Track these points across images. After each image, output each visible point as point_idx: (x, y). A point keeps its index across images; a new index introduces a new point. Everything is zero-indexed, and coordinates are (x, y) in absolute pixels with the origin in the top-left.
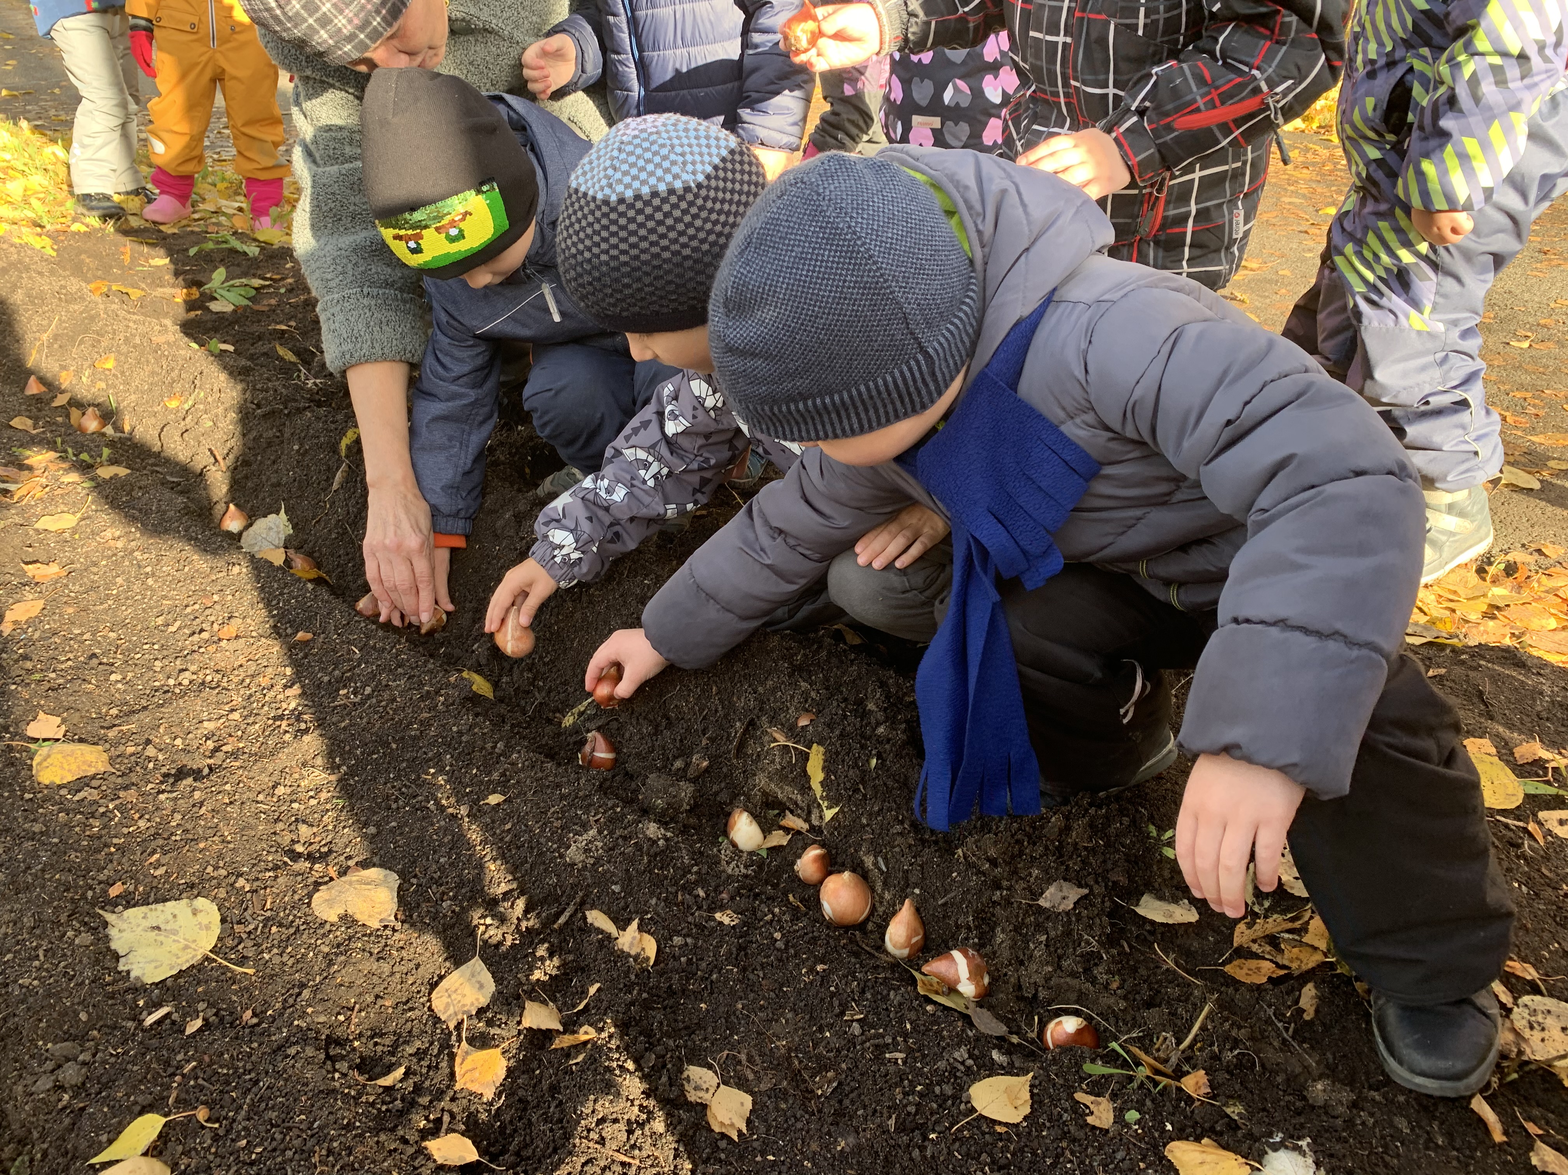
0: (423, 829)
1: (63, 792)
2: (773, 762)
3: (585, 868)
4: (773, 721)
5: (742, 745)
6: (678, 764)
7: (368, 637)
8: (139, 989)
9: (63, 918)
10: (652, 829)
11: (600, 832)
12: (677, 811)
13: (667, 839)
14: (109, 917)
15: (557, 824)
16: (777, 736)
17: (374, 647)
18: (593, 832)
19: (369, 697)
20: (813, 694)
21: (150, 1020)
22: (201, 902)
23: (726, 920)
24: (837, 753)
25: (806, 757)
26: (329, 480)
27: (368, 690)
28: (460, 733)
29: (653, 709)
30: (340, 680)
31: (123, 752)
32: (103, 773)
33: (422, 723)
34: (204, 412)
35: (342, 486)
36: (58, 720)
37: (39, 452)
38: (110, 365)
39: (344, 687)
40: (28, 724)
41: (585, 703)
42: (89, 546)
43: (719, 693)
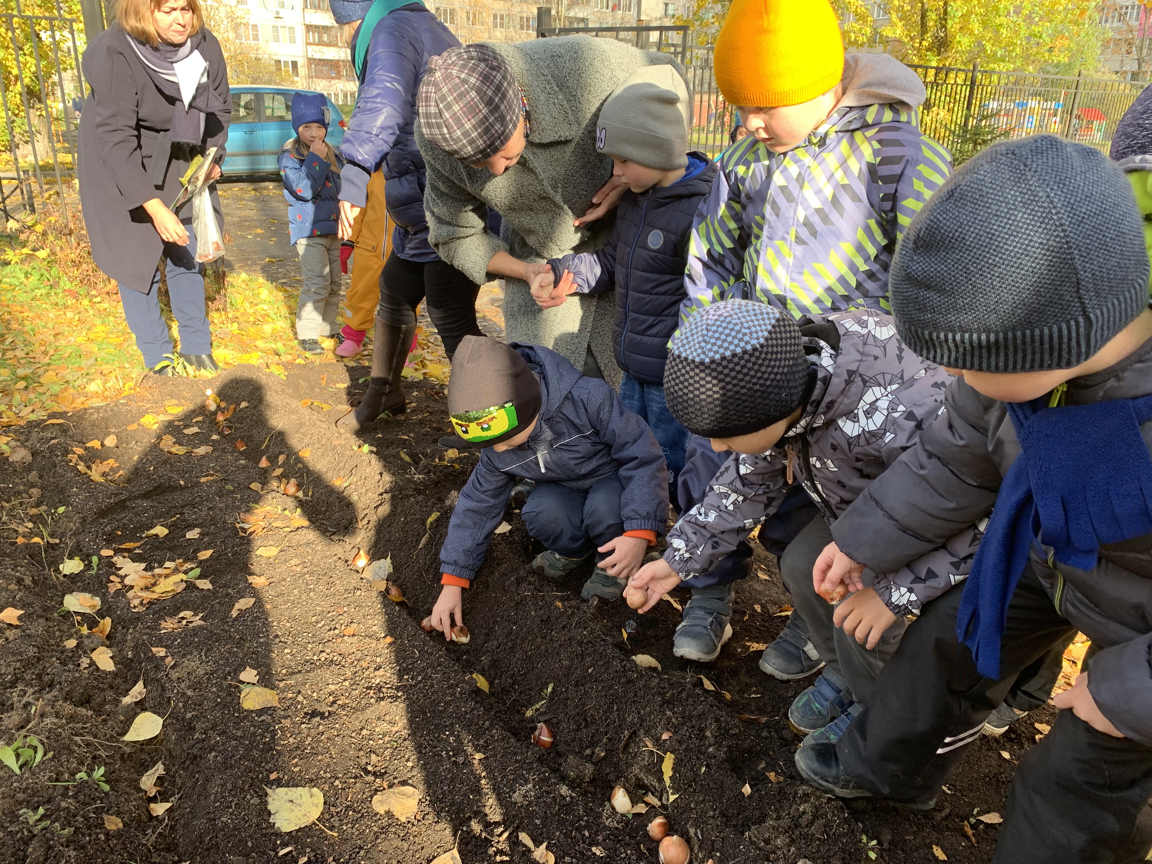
0: (437, 768)
1: (254, 715)
2: (643, 759)
3: (522, 806)
4: (647, 733)
5: (627, 746)
6: (588, 752)
7: (425, 645)
8: (279, 834)
9: (246, 787)
10: (564, 790)
11: (534, 786)
12: (582, 781)
13: (572, 798)
14: (269, 791)
15: (511, 777)
16: (648, 743)
17: (427, 652)
18: (530, 786)
19: (420, 682)
20: (674, 720)
21: (282, 853)
22: (315, 790)
23: (598, 853)
24: (682, 760)
25: (661, 759)
26: (418, 542)
27: (420, 678)
28: (466, 712)
29: (578, 714)
30: (405, 669)
31: (286, 696)
32: (275, 707)
33: (446, 702)
34: (355, 490)
35: (424, 546)
36: (256, 672)
37: (262, 507)
38: (307, 454)
39: (407, 674)
40: (241, 672)
41: (540, 704)
42: (282, 568)
43: (618, 710)
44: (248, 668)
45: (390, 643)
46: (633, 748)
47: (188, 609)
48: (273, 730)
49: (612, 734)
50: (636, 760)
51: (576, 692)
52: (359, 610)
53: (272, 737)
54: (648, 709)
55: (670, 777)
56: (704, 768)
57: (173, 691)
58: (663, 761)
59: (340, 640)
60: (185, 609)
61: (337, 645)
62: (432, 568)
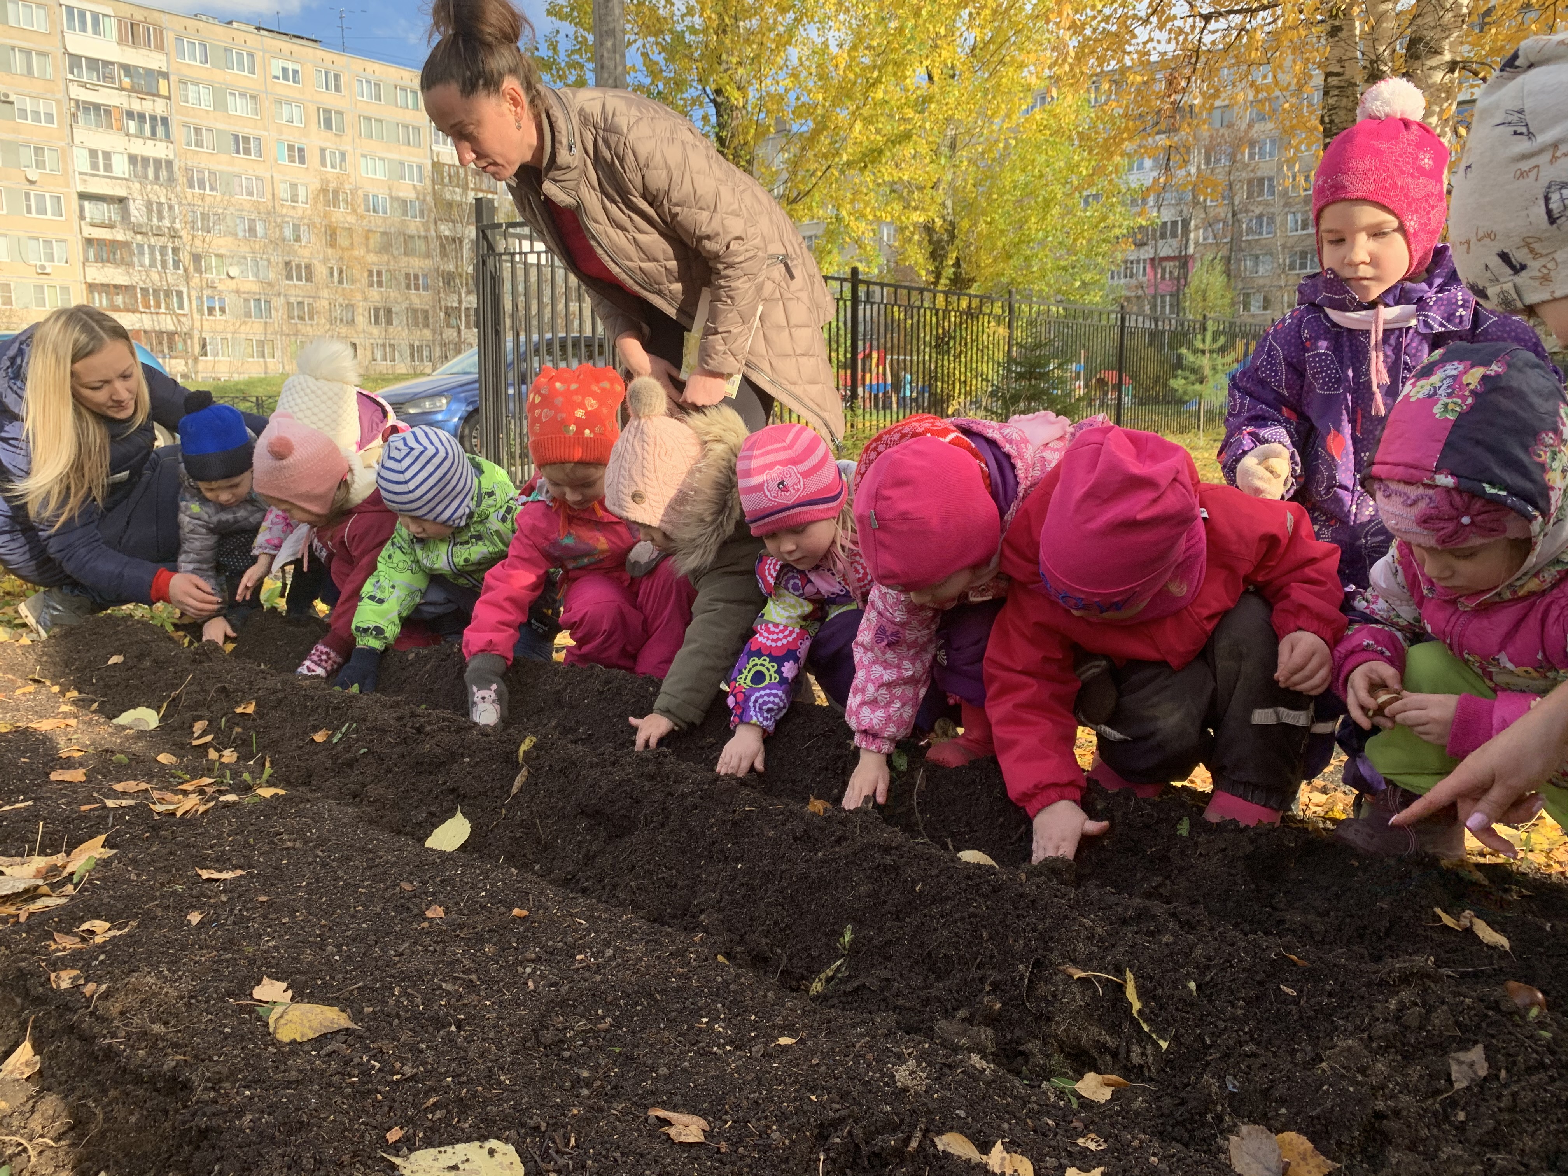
1: (308, 1048)
5: (1031, 988)
6: (961, 1015)
10: (975, 1060)
13: (993, 1070)
14: (396, 1160)
15: (870, 1056)
18: (912, 1063)
20: (1098, 930)
23: (1093, 1146)
24: (1147, 976)
25: (1112, 987)
27: (609, 954)
28: (726, 984)
29: (917, 962)
30: (573, 946)
31: (361, 1012)
32: (347, 1029)
33: (680, 976)
34: (358, 740)
35: (521, 790)
36: (284, 985)
37: (193, 778)
38: (250, 709)
39: (580, 953)
40: (253, 988)
41: (834, 967)
42: (266, 848)
43: (991, 938)
44: (266, 980)
45: (524, 919)
46: (1043, 989)
47: (99, 917)
48: (360, 1064)
49: (995, 976)
50: (1058, 1005)
51: (901, 928)
52: (442, 881)
53: (365, 1072)
54: (1048, 921)
55: (1140, 1012)
56: (1192, 985)
57: (114, 1036)
58: (1121, 988)
59: (425, 925)
60: (93, 918)
61: (424, 933)
62: (548, 817)
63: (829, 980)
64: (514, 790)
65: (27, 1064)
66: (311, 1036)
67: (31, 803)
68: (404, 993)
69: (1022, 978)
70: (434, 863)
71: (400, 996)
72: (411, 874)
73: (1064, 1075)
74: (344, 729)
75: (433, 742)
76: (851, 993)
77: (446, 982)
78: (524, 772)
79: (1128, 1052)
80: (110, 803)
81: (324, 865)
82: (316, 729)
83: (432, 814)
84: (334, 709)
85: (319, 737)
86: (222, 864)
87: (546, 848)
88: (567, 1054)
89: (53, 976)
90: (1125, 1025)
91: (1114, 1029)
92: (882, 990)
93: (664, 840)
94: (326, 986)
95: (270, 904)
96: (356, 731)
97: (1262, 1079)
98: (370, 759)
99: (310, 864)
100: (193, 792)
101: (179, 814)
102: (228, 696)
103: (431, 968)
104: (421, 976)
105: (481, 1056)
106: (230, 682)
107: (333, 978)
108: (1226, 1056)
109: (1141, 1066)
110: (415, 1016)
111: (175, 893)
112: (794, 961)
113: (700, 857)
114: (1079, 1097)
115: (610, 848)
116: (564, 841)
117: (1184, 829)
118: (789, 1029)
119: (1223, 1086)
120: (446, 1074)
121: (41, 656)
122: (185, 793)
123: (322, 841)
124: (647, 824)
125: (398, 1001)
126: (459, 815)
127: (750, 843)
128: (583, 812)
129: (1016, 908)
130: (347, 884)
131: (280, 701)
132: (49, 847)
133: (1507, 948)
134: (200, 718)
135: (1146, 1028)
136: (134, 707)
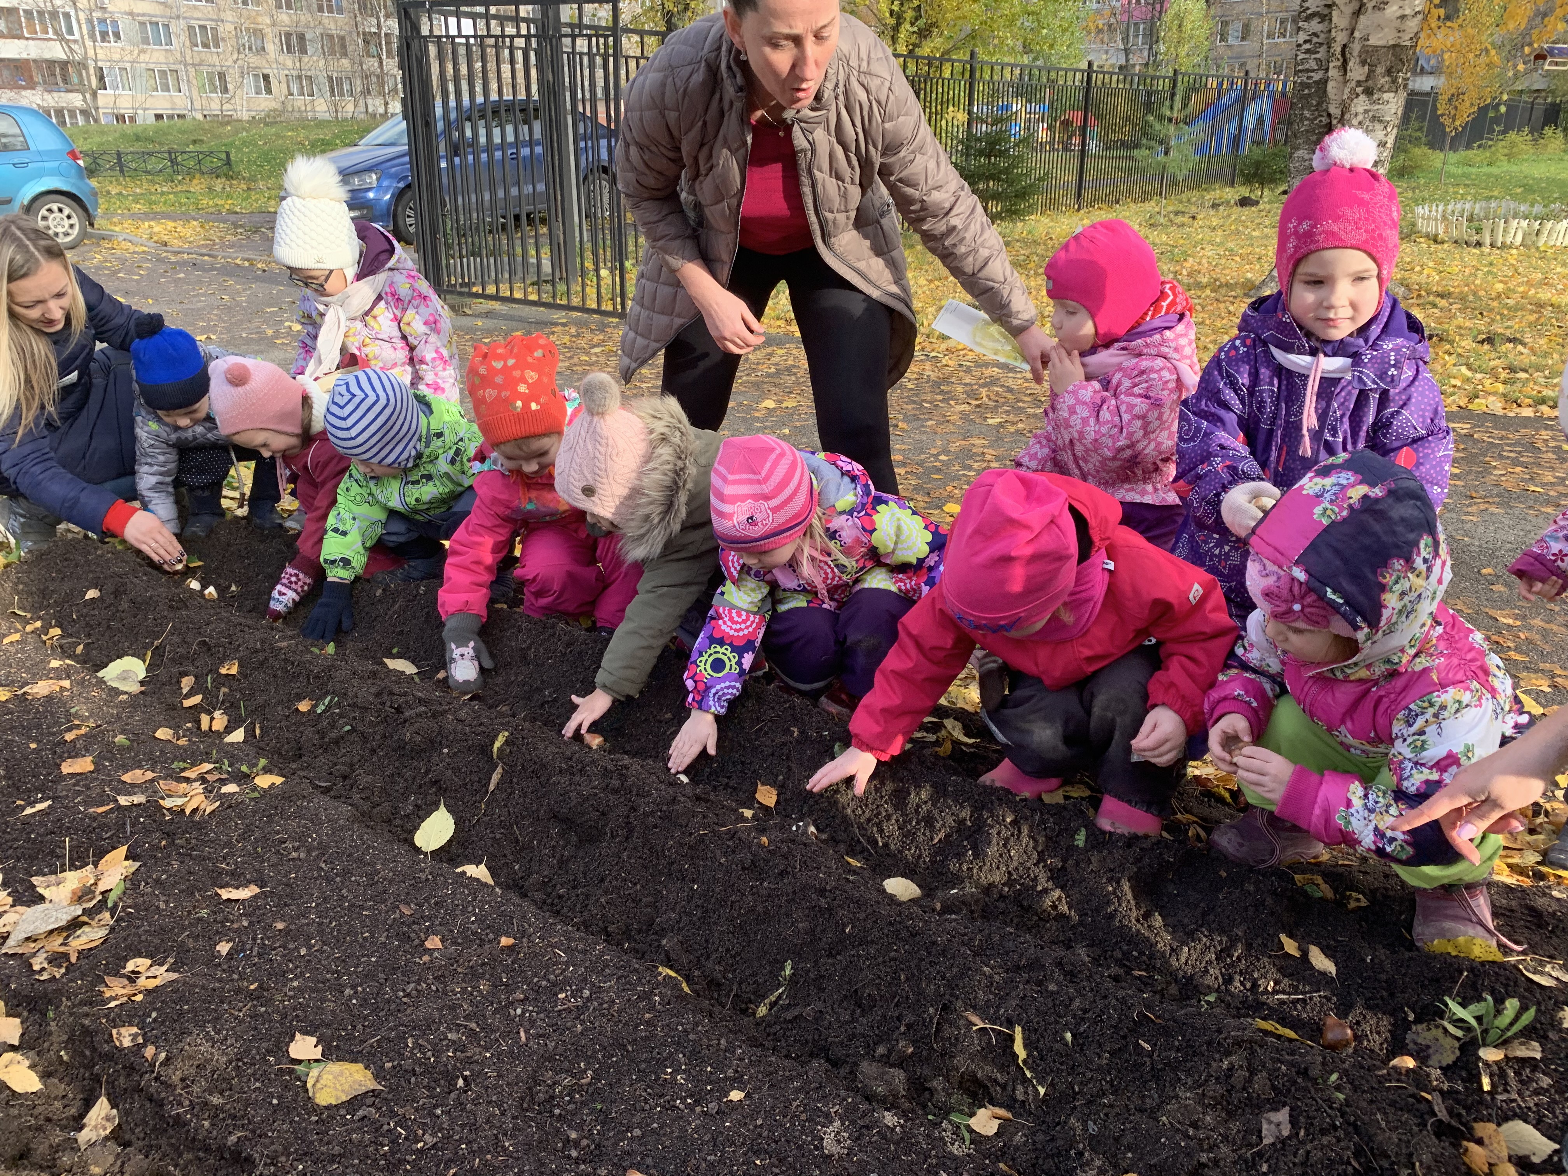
1: (343, 1112)
2: (972, 1044)
4: (965, 1005)
5: (938, 1030)
10: (890, 1119)
11: (843, 1124)
13: (902, 1126)
16: (973, 1019)
18: (837, 1123)
20: (996, 978)
24: (1034, 1031)
25: (1004, 1037)
26: (485, 781)
27: (586, 993)
28: (686, 1032)
29: (845, 997)
30: (554, 984)
31: (382, 1067)
32: (373, 1091)
33: (648, 1023)
34: (341, 716)
35: (497, 787)
36: (314, 1040)
37: (193, 765)
38: (234, 670)
39: (561, 991)
40: (288, 1046)
41: (776, 994)
42: (274, 859)
43: (907, 979)
44: (298, 1036)
45: (510, 948)
46: (948, 1031)
47: (140, 955)
48: (389, 1131)
49: (910, 1018)
50: (959, 1046)
51: (833, 965)
52: (436, 904)
53: (394, 1142)
54: (955, 970)
55: (1024, 1061)
56: (1069, 1036)
57: (180, 1104)
58: (1011, 1039)
59: (426, 958)
60: (135, 957)
61: (427, 967)
62: (523, 818)
63: (773, 1005)
64: (492, 787)
65: (108, 1118)
66: (344, 1099)
67: (50, 802)
68: (416, 1044)
69: (931, 1019)
70: (427, 880)
71: (413, 1048)
72: (408, 894)
73: (961, 1112)
74: (327, 701)
75: (412, 729)
76: (790, 1021)
77: (451, 1031)
78: (499, 770)
79: (1014, 1090)
80: (123, 801)
81: (329, 881)
82: (300, 698)
83: (418, 807)
84: (315, 677)
85: (304, 706)
86: (238, 880)
87: (523, 848)
88: (557, 1111)
89: (114, 1032)
90: (1012, 1068)
91: (1003, 1068)
92: (816, 1019)
93: (629, 857)
94: (350, 1037)
95: (286, 932)
96: (338, 705)
97: (1115, 1127)
98: (354, 737)
99: (316, 879)
100: (195, 780)
101: (188, 812)
102: (209, 649)
103: (436, 1014)
104: (428, 1025)
105: (488, 1121)
106: (211, 637)
107: (354, 1027)
108: (1090, 1102)
109: (1023, 1102)
110: (428, 1070)
111: (200, 919)
112: (743, 986)
113: (661, 873)
114: (971, 1131)
115: (581, 854)
116: (539, 842)
117: (1080, 839)
118: (738, 1082)
119: (1085, 1129)
120: (460, 1141)
121: (16, 584)
122: (187, 780)
123: (323, 848)
124: (613, 837)
125: (411, 1052)
126: (442, 808)
127: (705, 866)
128: (555, 816)
129: (929, 953)
130: (353, 905)
131: (262, 664)
132: (78, 861)
133: (1334, 972)
134: (186, 674)
135: (1029, 1074)
136: (119, 657)
